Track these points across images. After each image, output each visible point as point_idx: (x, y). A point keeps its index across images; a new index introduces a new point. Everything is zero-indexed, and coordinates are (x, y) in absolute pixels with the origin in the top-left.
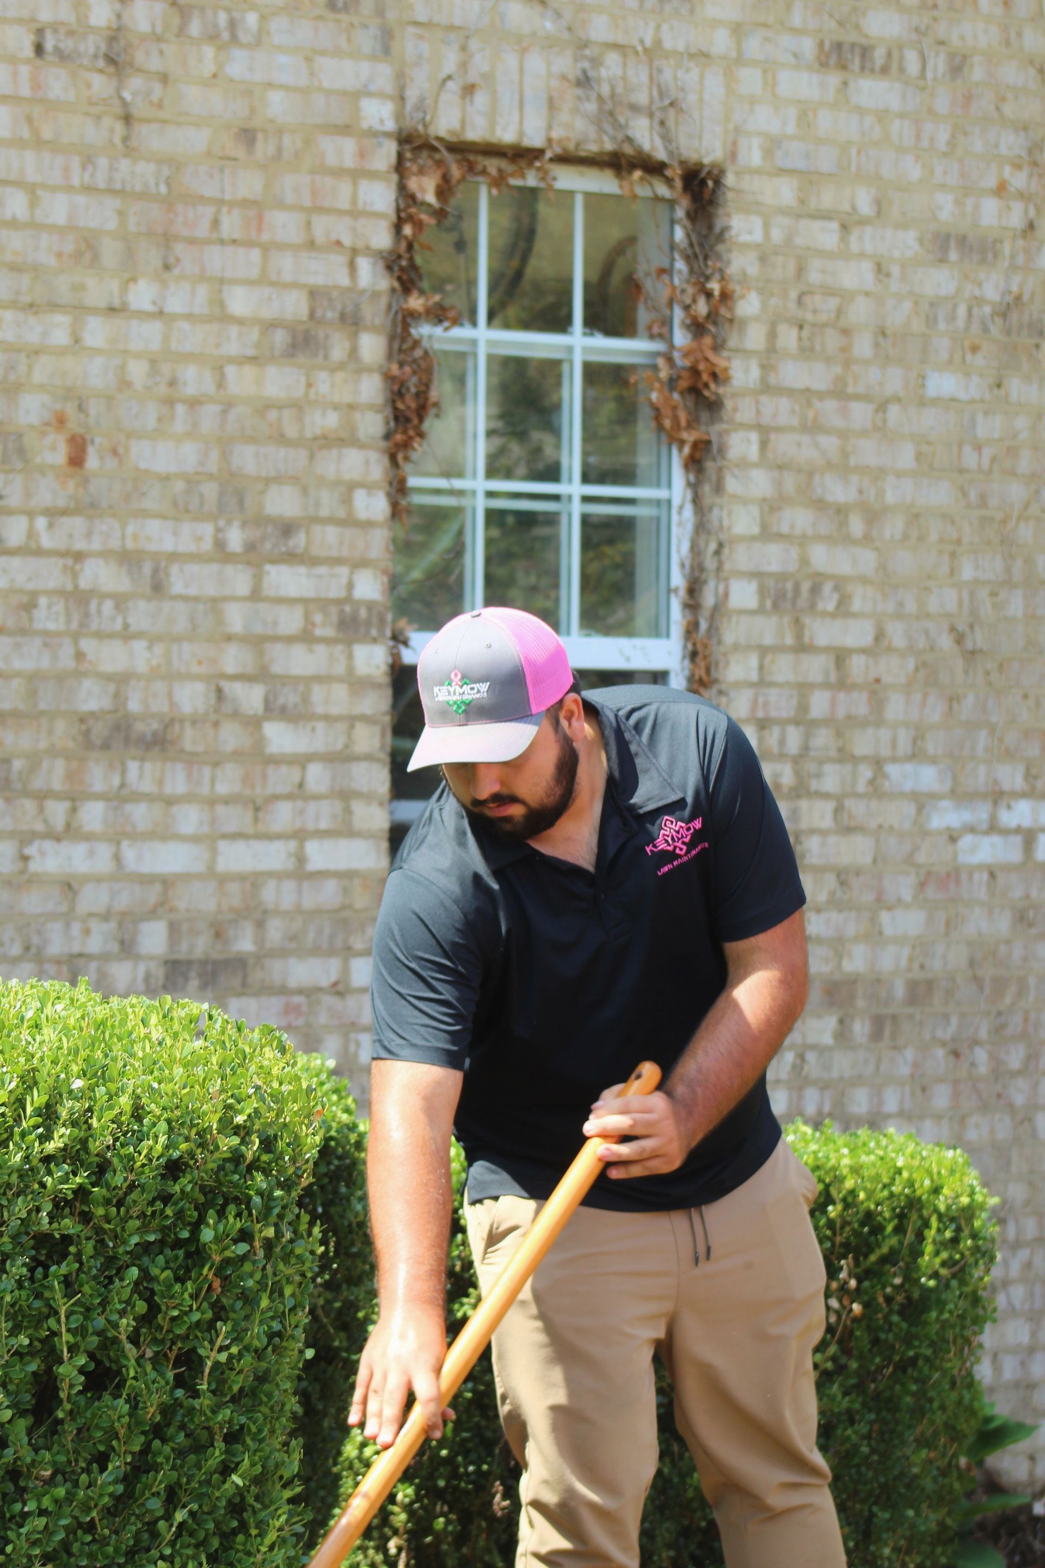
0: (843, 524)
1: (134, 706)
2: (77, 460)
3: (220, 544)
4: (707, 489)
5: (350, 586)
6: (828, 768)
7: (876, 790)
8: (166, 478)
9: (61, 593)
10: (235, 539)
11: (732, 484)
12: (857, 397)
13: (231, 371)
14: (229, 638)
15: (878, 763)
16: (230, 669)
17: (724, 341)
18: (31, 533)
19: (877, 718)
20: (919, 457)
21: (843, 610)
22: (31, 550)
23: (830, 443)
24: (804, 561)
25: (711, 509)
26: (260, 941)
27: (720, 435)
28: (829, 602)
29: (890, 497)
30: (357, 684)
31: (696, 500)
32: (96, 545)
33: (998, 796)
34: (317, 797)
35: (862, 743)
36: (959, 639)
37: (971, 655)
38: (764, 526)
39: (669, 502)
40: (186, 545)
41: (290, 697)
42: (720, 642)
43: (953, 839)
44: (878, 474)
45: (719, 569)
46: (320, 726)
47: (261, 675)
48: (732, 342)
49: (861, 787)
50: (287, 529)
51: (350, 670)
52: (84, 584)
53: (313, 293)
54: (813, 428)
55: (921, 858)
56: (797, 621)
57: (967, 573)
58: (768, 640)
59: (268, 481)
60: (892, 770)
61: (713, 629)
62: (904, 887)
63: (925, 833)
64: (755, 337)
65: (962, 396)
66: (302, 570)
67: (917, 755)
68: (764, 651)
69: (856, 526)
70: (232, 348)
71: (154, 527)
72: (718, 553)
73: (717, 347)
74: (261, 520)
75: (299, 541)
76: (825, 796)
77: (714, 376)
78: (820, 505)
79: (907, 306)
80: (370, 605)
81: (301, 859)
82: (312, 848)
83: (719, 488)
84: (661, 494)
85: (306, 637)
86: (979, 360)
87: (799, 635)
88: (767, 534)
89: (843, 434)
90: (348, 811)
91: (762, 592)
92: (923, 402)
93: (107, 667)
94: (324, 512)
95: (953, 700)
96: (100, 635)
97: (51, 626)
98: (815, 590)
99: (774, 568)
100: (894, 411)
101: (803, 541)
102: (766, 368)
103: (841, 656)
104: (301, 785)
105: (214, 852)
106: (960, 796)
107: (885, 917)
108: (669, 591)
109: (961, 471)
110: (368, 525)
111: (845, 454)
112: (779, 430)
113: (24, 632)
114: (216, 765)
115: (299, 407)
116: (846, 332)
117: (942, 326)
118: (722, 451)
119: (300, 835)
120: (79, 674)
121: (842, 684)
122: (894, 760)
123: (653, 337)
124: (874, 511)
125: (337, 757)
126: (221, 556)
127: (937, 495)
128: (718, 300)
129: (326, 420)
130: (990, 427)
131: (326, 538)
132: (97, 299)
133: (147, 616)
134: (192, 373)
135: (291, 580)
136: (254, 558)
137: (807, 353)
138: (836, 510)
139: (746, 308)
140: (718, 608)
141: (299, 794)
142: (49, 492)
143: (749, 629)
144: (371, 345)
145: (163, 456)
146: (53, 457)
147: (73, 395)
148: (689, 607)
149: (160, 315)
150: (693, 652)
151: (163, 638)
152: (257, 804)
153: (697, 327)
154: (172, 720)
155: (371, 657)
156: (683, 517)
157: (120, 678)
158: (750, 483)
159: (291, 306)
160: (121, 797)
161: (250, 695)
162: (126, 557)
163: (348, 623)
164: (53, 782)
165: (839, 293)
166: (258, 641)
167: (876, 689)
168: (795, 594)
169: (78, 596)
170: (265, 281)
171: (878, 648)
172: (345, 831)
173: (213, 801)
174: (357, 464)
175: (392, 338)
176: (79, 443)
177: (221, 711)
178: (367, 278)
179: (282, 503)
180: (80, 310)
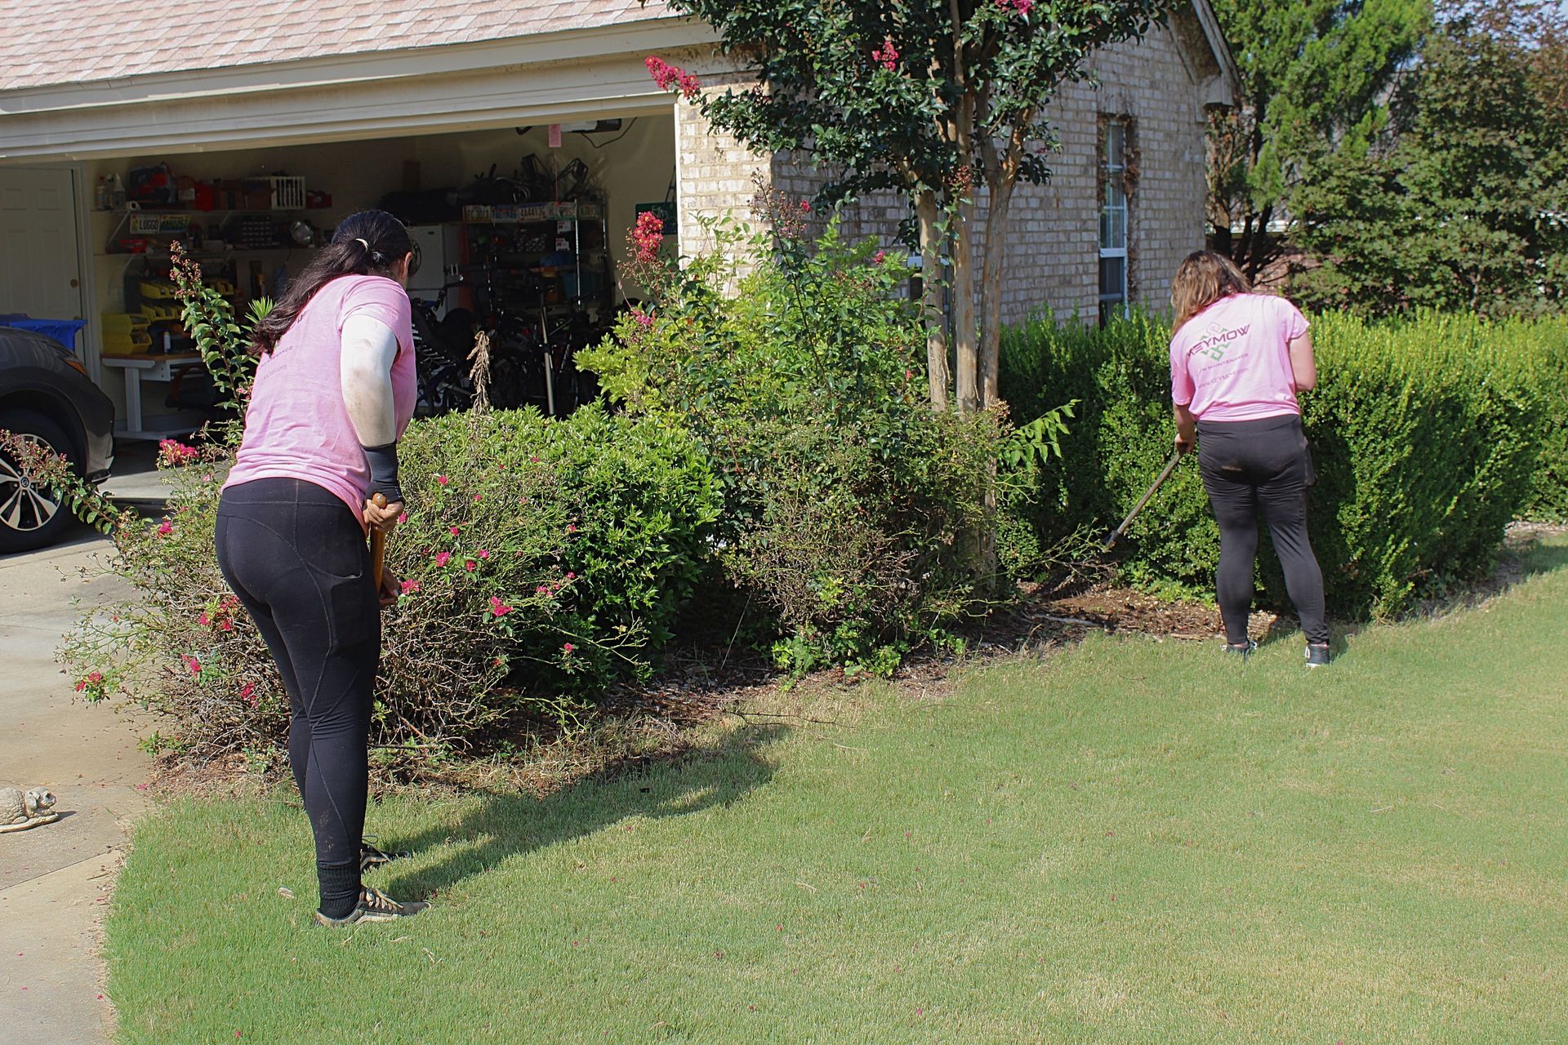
0: (1155, 214)
1: (1066, 273)
2: (1058, 206)
3: (1076, 227)
4: (1133, 206)
5: (1093, 237)
6: (1154, 282)
7: (1160, 288)
8: (1069, 210)
9: (1056, 242)
10: (1078, 225)
11: (1139, 205)
12: (1157, 179)
13: (1077, 179)
14: (1078, 253)
15: (1160, 279)
16: (1078, 261)
17: (1138, 165)
18: (1052, 227)
19: (1159, 268)
20: (1165, 195)
21: (1156, 239)
22: (1053, 231)
23: (1152, 192)
24: (1151, 225)
25: (1135, 211)
27: (1138, 191)
28: (1154, 237)
29: (1161, 207)
30: (1094, 263)
31: (1129, 209)
32: (1061, 229)
34: (1089, 295)
35: (1159, 274)
37: (1171, 249)
38: (1144, 216)
39: (1124, 210)
40: (1072, 228)
41: (1086, 269)
42: (1138, 248)
44: (1160, 200)
45: (1138, 229)
46: (1090, 276)
47: (1081, 263)
48: (1140, 166)
49: (1158, 287)
50: (1085, 222)
51: (1093, 260)
52: (1059, 240)
53: (1088, 157)
54: (1151, 189)
56: (1150, 242)
57: (1171, 227)
58: (1144, 248)
59: (1084, 209)
61: (1136, 244)
64: (1142, 165)
65: (1170, 178)
66: (1087, 233)
67: (1165, 278)
68: (1144, 250)
69: (1157, 216)
70: (1077, 173)
71: (1068, 223)
72: (1137, 224)
73: (1137, 167)
74: (1082, 220)
75: (1088, 225)
76: (1153, 289)
77: (1136, 175)
78: (1152, 209)
79: (1162, 153)
80: (1095, 241)
83: (1137, 206)
84: (1122, 208)
85: (1088, 252)
86: (1171, 168)
87: (1150, 246)
88: (1146, 219)
89: (1154, 189)
90: (1093, 299)
91: (1144, 234)
92: (1165, 180)
93: (1063, 262)
94: (1090, 217)
95: (1169, 261)
96: (1062, 254)
97: (1055, 251)
98: (1152, 233)
99: (1146, 227)
100: (1161, 182)
101: (1149, 219)
102: (1144, 172)
103: (1155, 250)
104: (1087, 292)
108: (1124, 235)
109: (1170, 198)
110: (1095, 220)
111: (1155, 195)
112: (1146, 189)
113: (1052, 254)
114: (1076, 288)
115: (1085, 188)
116: (1154, 161)
117: (1167, 159)
118: (1138, 195)
120: (1059, 265)
121: (1156, 259)
122: (1162, 279)
123: (1121, 164)
124: (1159, 210)
125: (1092, 284)
126: (1077, 230)
127: (1166, 205)
128: (1138, 154)
129: (1089, 192)
130: (1174, 186)
131: (1090, 224)
132: (1059, 161)
133: (1068, 248)
134: (1072, 180)
135: (1086, 236)
136: (1080, 231)
137: (1150, 168)
138: (1154, 210)
139: (1142, 156)
140: (1138, 239)
141: (1087, 295)
142: (1054, 215)
143: (1143, 245)
144: (1095, 169)
145: (1069, 204)
146: (1055, 205)
147: (1056, 187)
148: (1129, 239)
149: (1068, 165)
150: (1131, 251)
151: (1070, 254)
152: (1081, 297)
153: (1130, 161)
154: (1071, 276)
155: (1096, 255)
156: (1126, 214)
157: (1064, 265)
158: (1143, 204)
159: (1084, 160)
160: (1065, 298)
161: (1081, 268)
162: (1065, 231)
163: (1093, 248)
164: (1056, 295)
165: (1154, 151)
166: (1081, 253)
167: (1160, 259)
168: (1149, 233)
169: (1059, 243)
170: (1081, 154)
171: (1160, 249)
172: (1093, 305)
173: (1075, 298)
174: (1094, 203)
175: (1098, 168)
176: (1058, 201)
177: (1077, 273)
178: (1094, 152)
179: (1084, 215)
180: (1057, 164)
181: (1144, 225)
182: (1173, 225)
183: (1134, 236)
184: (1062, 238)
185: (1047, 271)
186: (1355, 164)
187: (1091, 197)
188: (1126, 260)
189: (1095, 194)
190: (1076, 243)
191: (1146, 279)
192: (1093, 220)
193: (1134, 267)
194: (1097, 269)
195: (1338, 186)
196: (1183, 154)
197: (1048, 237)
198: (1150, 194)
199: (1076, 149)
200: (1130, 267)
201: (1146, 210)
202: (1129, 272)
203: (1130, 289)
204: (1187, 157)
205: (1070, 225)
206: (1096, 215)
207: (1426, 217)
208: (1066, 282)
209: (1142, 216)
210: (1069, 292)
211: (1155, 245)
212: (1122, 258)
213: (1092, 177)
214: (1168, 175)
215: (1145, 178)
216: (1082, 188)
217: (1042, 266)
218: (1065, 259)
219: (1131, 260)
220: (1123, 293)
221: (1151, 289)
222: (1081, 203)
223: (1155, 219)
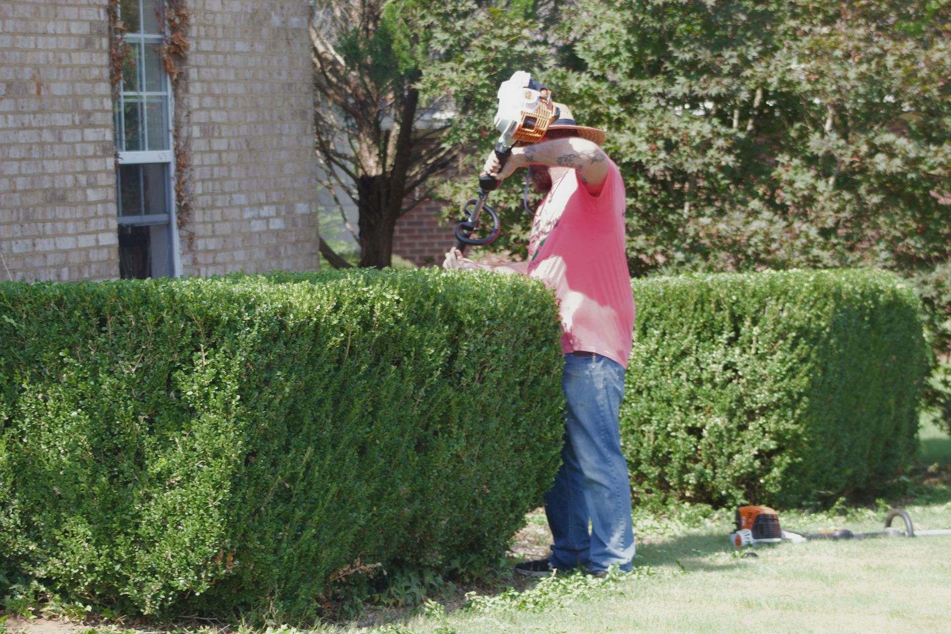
0: (218, 102)
1: (57, 185)
2: (39, 93)
3: (73, 122)
4: (180, 91)
5: (104, 136)
6: (220, 197)
7: (231, 206)
8: (60, 97)
9: (37, 143)
10: (77, 119)
11: (191, 89)
12: (220, 53)
13: (73, 54)
14: (78, 157)
15: (231, 193)
16: (78, 170)
17: (187, 33)
18: (30, 122)
19: (229, 178)
20: (236, 74)
21: (220, 137)
22: (30, 128)
23: (214, 70)
24: (210, 117)
25: (183, 98)
26: (90, 274)
27: (187, 70)
28: (216, 134)
29: (230, 91)
30: (107, 172)
31: (176, 96)
32: (45, 125)
33: (260, 205)
34: (100, 217)
35: (227, 186)
36: (248, 146)
37: (251, 150)
38: (200, 104)
39: (166, 97)
40: (66, 123)
41: (92, 180)
42: (191, 150)
43: (250, 222)
44: (226, 82)
45: (188, 122)
46: (100, 189)
47: (85, 172)
48: (189, 35)
49: (227, 204)
50: (89, 114)
51: (106, 167)
52: (43, 140)
53: (91, 23)
54: (209, 66)
55: (243, 230)
56: (209, 141)
57: (249, 120)
58: (203, 149)
59: (85, 96)
60: (235, 196)
61: (187, 145)
62: (238, 241)
63: (243, 220)
64: (193, 32)
65: (244, 50)
66: (93, 130)
67: (240, 191)
68: (202, 152)
69: (222, 104)
70: (73, 46)
71: (58, 116)
72: (188, 115)
73: (185, 36)
74: (82, 112)
75: (92, 119)
76: (218, 208)
77: (184, 47)
78: (213, 95)
79: (230, 16)
80: (110, 141)
81: (97, 241)
82: (100, 236)
83: (186, 91)
84: (163, 93)
85: (95, 156)
86: (247, 36)
87: (210, 147)
88: (201, 108)
89: (217, 67)
90: (108, 222)
91: (201, 130)
92: (236, 53)
93: (50, 171)
94: (97, 108)
95: (247, 168)
96: (48, 159)
97: (36, 156)
98: (213, 128)
99: (203, 121)
100: (229, 57)
101: (208, 109)
102: (197, 43)
103: (220, 152)
104: (96, 213)
105: (77, 240)
106: (251, 205)
107: (235, 253)
108: (168, 131)
109: (246, 80)
110: (107, 111)
111: (218, 75)
112: (202, 67)
113: (29, 159)
114: (76, 206)
115: (89, 67)
116: (215, 28)
117: (238, 24)
118: (188, 75)
119: (97, 232)
120: (43, 174)
121: (220, 165)
122: (235, 193)
123: (161, 33)
124: (226, 96)
125: (105, 202)
126: (74, 126)
127: (240, 89)
128: (184, 18)
129: (96, 72)
130: (251, 62)
131: (98, 118)
132: (40, 30)
133: (58, 150)
134: (64, 56)
135: (90, 134)
136: (82, 126)
137: (207, 37)
138: (217, 97)
139: (192, 20)
140: (189, 137)
141: (96, 216)
142: (33, 105)
143: (198, 145)
144: (105, 42)
145: (59, 89)
146: (33, 91)
147: (36, 67)
148: (176, 137)
149: (55, 35)
150: (179, 154)
151: (62, 159)
152: (86, 221)
153: (174, 28)
154: (66, 190)
155: (110, 163)
156: (171, 103)
157: (53, 175)
158: (196, 88)
159: (86, 28)
160: (55, 220)
161: (83, 179)
162: (52, 128)
163: (105, 150)
164: (39, 216)
165: (213, 13)
166: (84, 158)
167: (229, 166)
168: (208, 130)
169: (42, 144)
170: (79, 20)
171: (229, 150)
172: (107, 230)
173: (76, 220)
174: (104, 88)
175: (111, 39)
176: (39, 85)
177: (77, 186)
178: (103, 16)
179: (87, 105)
180: (37, 34)
181: (196, 117)
182: (251, 117)
183: (184, 133)
184: (47, 136)
185: (21, 183)
186: (497, 32)
187: (98, 80)
188: (173, 168)
189: (106, 73)
190: (73, 144)
191: (204, 194)
192: (103, 111)
193: (185, 177)
194: (112, 180)
195: (485, 61)
196: (268, 17)
197: (24, 137)
198: (207, 74)
199: (72, 12)
200: (179, 177)
201: (201, 96)
202: (178, 184)
203: (179, 207)
204: (276, 20)
205: (61, 120)
206: (108, 104)
207: (609, 102)
208: (57, 198)
209: (195, 104)
210: (62, 212)
211: (220, 145)
212: (165, 166)
213: (100, 50)
214: (240, 46)
215: (198, 51)
216: (83, 67)
217: (11, 178)
218: (52, 167)
219: (180, 167)
220: (169, 213)
221: (213, 207)
222: (79, 88)
223: (218, 108)
